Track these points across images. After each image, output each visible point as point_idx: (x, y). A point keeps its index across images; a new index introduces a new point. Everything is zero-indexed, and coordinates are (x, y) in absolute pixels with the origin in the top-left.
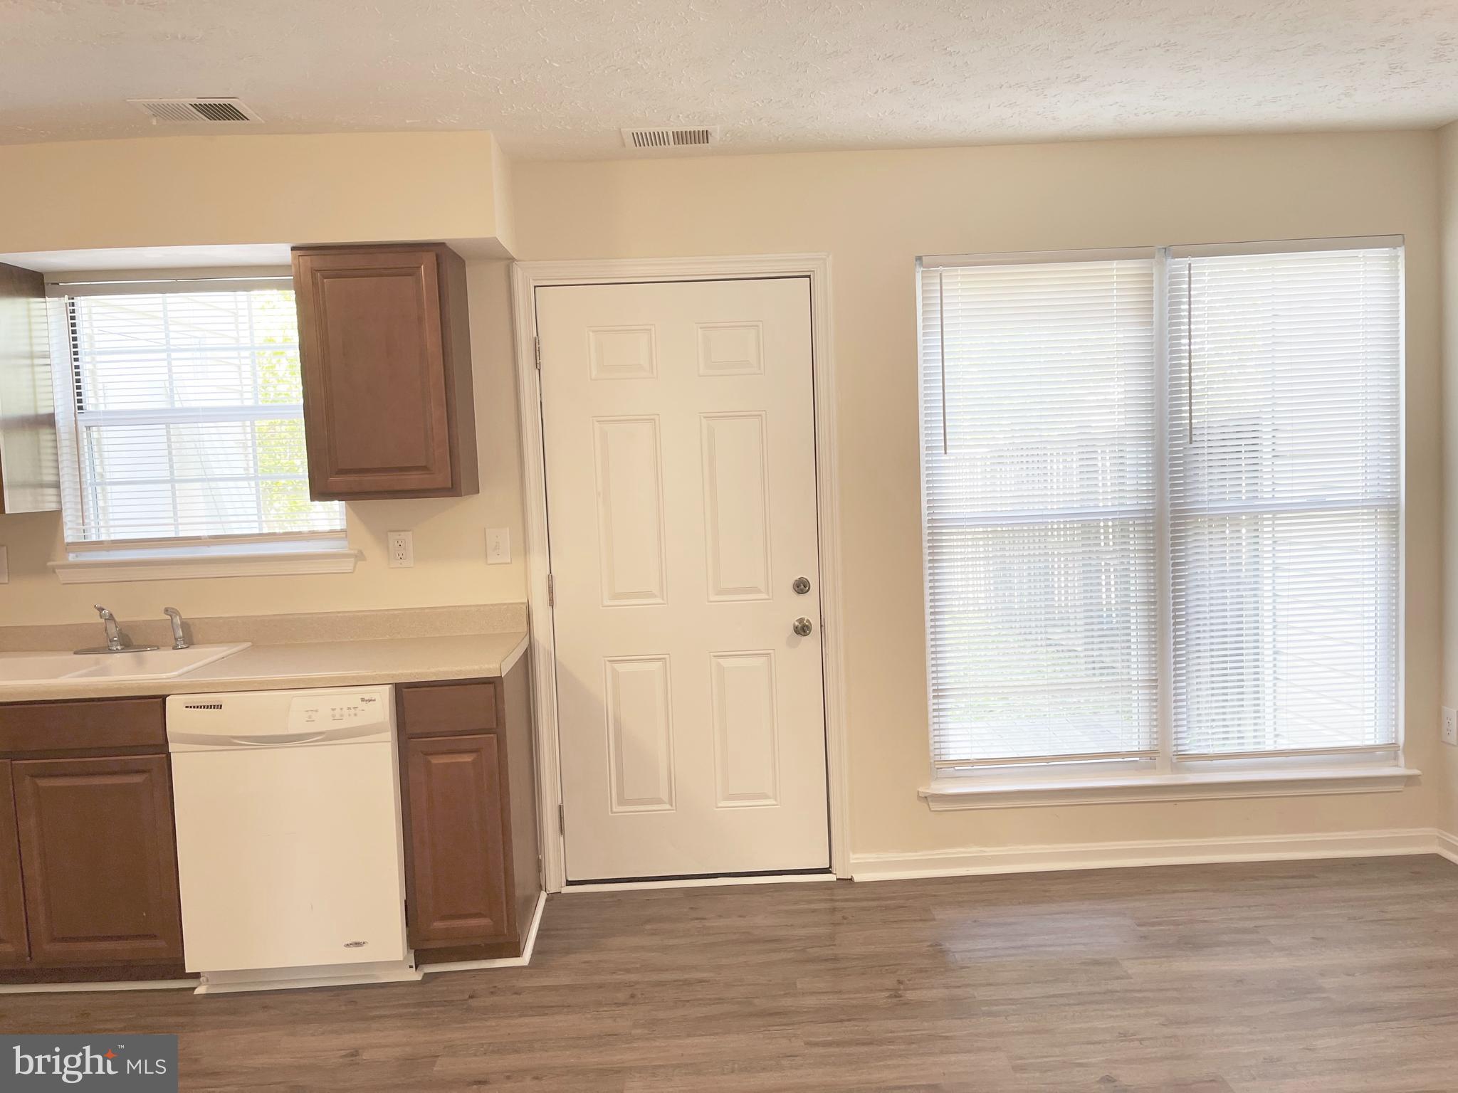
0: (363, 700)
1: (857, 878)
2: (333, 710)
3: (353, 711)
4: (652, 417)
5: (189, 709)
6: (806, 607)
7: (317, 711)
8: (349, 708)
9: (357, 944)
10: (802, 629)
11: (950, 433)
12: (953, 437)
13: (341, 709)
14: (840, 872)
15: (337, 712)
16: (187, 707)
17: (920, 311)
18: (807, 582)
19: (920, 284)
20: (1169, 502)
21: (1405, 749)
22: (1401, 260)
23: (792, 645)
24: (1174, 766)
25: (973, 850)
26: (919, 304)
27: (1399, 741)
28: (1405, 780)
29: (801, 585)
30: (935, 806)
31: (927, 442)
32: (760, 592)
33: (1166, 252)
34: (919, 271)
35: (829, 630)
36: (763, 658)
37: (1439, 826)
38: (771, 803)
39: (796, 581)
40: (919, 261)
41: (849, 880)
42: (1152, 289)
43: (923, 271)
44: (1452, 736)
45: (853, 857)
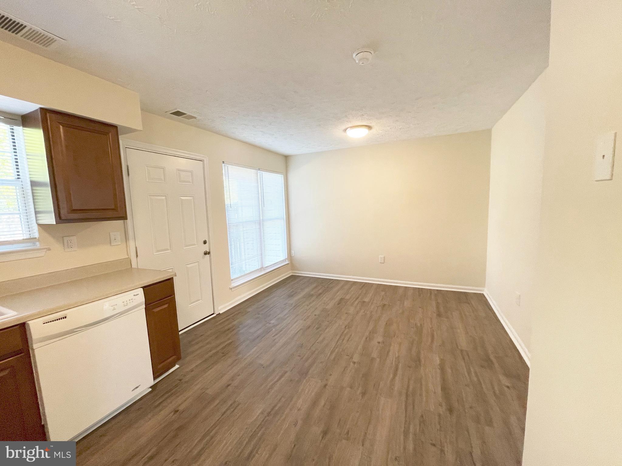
0: (134, 295)
1: (221, 313)
2: (123, 302)
3: (131, 301)
4: (165, 195)
5: (45, 324)
6: (206, 248)
7: (116, 305)
8: (130, 300)
9: (137, 388)
11: (232, 206)
13: (127, 301)
14: (217, 313)
15: (125, 303)
16: (44, 323)
17: (224, 174)
18: (206, 241)
19: (223, 168)
20: (261, 219)
21: (287, 259)
22: (283, 177)
23: (203, 258)
24: (264, 270)
25: (239, 297)
26: (224, 173)
27: (287, 257)
28: (288, 264)
29: (205, 242)
30: (233, 290)
31: (227, 205)
32: (195, 245)
33: (259, 169)
34: (223, 165)
35: (211, 253)
36: (197, 263)
37: (292, 270)
38: (200, 301)
39: (204, 241)
40: (223, 162)
41: (219, 314)
42: (257, 176)
43: (224, 165)
44: (293, 255)
45: (219, 308)
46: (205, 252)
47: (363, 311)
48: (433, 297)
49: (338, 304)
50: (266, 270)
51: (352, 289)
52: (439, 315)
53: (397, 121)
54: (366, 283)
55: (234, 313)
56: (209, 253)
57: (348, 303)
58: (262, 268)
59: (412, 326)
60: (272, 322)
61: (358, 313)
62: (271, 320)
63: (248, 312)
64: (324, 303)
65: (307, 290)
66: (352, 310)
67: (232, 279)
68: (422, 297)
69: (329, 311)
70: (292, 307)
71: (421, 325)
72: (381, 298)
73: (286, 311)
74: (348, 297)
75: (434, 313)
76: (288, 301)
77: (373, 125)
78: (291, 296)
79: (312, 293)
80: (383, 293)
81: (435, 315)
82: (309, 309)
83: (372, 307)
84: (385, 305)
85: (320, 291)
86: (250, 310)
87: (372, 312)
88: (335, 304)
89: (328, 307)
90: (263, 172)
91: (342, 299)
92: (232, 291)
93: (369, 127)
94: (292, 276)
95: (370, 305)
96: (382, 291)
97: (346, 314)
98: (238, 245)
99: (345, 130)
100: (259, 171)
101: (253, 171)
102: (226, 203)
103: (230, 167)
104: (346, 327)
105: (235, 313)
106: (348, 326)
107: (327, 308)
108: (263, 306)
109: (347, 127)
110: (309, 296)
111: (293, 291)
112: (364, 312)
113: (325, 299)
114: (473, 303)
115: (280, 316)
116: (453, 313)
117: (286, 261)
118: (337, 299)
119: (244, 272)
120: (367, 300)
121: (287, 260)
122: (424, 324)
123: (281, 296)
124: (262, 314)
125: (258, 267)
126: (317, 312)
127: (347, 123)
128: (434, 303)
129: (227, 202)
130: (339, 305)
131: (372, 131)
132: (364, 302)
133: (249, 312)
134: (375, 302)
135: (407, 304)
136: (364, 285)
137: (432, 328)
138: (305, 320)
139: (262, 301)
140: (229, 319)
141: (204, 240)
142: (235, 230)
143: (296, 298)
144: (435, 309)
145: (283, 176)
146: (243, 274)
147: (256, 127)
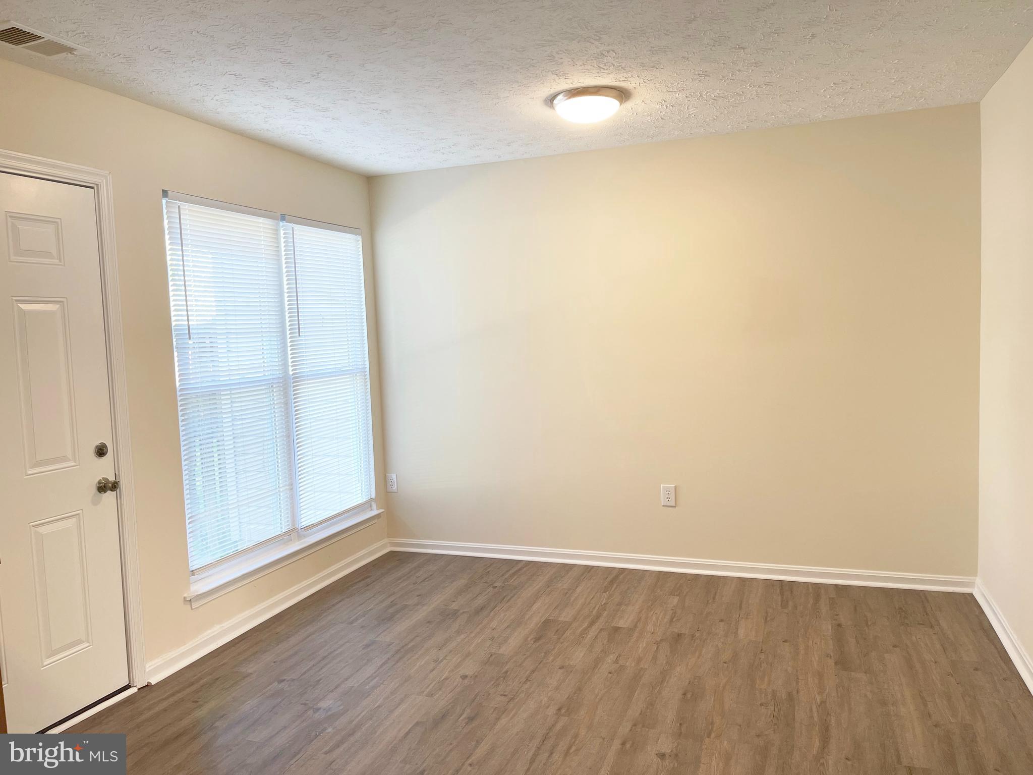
1: (154, 681)
6: (104, 469)
10: (104, 487)
11: (193, 333)
12: (195, 332)
14: (140, 683)
17: (167, 232)
18: (106, 447)
19: (165, 211)
20: (291, 373)
21: (376, 500)
22: (360, 242)
23: (95, 503)
24: (300, 537)
25: (217, 629)
26: (166, 226)
27: (373, 496)
28: (378, 516)
29: (101, 451)
30: (195, 605)
31: (176, 330)
32: (68, 460)
33: (283, 218)
34: (164, 201)
35: (123, 484)
36: (74, 520)
37: (389, 536)
38: (85, 646)
39: (97, 447)
40: (165, 193)
41: (148, 686)
42: (277, 239)
43: (167, 201)
44: (395, 488)
45: (147, 666)
46: (99, 482)
47: (612, 658)
48: (824, 608)
49: (537, 639)
50: (305, 536)
51: (578, 590)
52: (843, 663)
53: (706, 75)
54: (623, 570)
55: (200, 679)
56: (114, 486)
57: (568, 633)
58: (294, 532)
59: (763, 701)
60: (324, 704)
61: (597, 663)
62: (321, 700)
63: (244, 677)
64: (492, 639)
65: (437, 601)
66: (579, 656)
67: (191, 570)
68: (790, 608)
69: (507, 663)
70: (388, 655)
71: (790, 694)
72: (668, 617)
73: (370, 670)
74: (566, 616)
75: (828, 656)
76: (377, 637)
77: (633, 85)
78: (387, 618)
79: (454, 606)
80: (675, 600)
81: (831, 662)
82: (444, 658)
83: (642, 645)
84: (679, 635)
85: (480, 601)
86: (251, 668)
87: (639, 660)
88: (526, 639)
89: (507, 649)
90: (297, 227)
91: (547, 623)
92: (192, 609)
93: (623, 94)
94: (392, 555)
95: (634, 638)
96: (672, 593)
97: (561, 671)
98: (216, 459)
99: (550, 100)
100: (281, 224)
101: (263, 223)
102: (173, 324)
103: (186, 207)
104: (559, 710)
105: (202, 682)
106: (568, 708)
107: (501, 651)
108: (296, 653)
109: (553, 91)
110: (446, 615)
111: (393, 604)
112: (616, 661)
113: (494, 624)
114: (944, 624)
115: (350, 683)
116: (886, 655)
117: (371, 506)
118: (534, 621)
119: (236, 547)
120: (624, 622)
121: (374, 505)
122: (798, 692)
123: (356, 619)
124: (293, 680)
125: (279, 527)
126: (470, 668)
127: (557, 78)
128: (827, 628)
129: (177, 319)
130: (541, 642)
131: (629, 105)
132: (617, 629)
133: (249, 675)
134: (650, 628)
135: (747, 631)
136: (617, 577)
137: (823, 702)
138: (431, 695)
139: (293, 640)
140: (182, 700)
141: (97, 443)
142: (205, 410)
143: (402, 626)
144: (831, 647)
145: (359, 238)
146: (231, 552)
147: (271, 84)
